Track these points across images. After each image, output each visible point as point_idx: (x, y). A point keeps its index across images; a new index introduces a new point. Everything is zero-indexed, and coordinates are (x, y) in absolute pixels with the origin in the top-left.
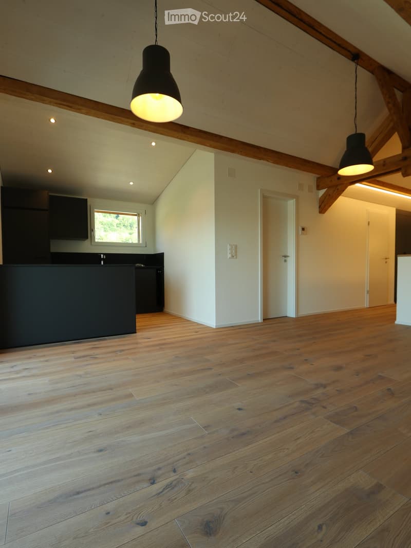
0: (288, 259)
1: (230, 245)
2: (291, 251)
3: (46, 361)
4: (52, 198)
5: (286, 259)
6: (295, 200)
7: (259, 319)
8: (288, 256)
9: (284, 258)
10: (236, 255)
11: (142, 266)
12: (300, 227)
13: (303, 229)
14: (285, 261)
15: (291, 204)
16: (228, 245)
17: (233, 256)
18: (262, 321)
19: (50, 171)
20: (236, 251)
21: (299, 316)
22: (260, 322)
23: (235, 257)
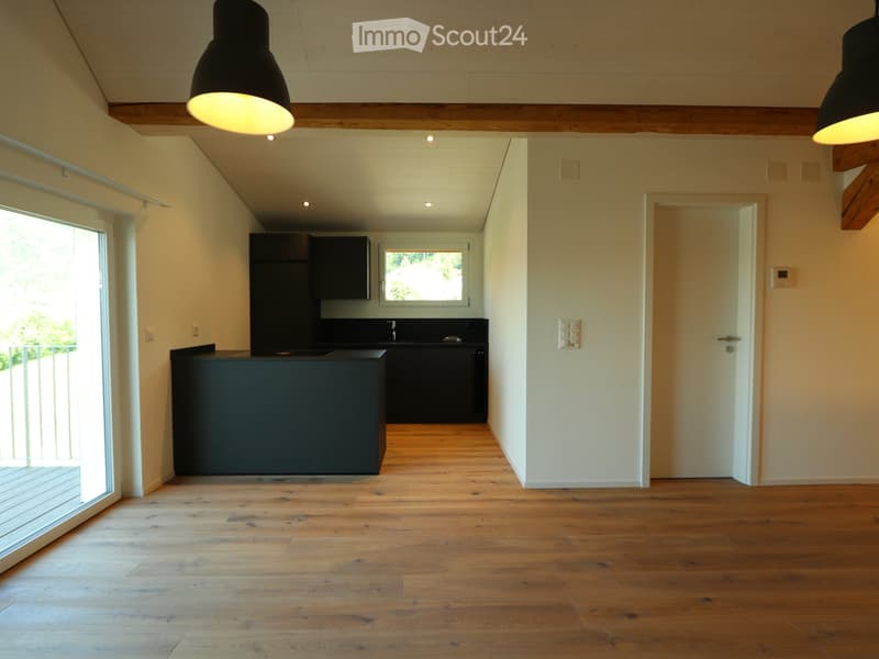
0: (738, 345)
1: (563, 321)
2: (745, 326)
3: (194, 516)
4: (315, 243)
5: (731, 344)
6: (755, 205)
7: (640, 479)
8: (739, 339)
9: (726, 344)
10: (579, 342)
11: (458, 340)
12: (772, 270)
13: (782, 274)
14: (730, 349)
15: (748, 215)
16: (560, 322)
17: (570, 344)
18: (648, 485)
19: (306, 204)
20: (579, 334)
21: (762, 484)
22: (641, 486)
23: (576, 345)
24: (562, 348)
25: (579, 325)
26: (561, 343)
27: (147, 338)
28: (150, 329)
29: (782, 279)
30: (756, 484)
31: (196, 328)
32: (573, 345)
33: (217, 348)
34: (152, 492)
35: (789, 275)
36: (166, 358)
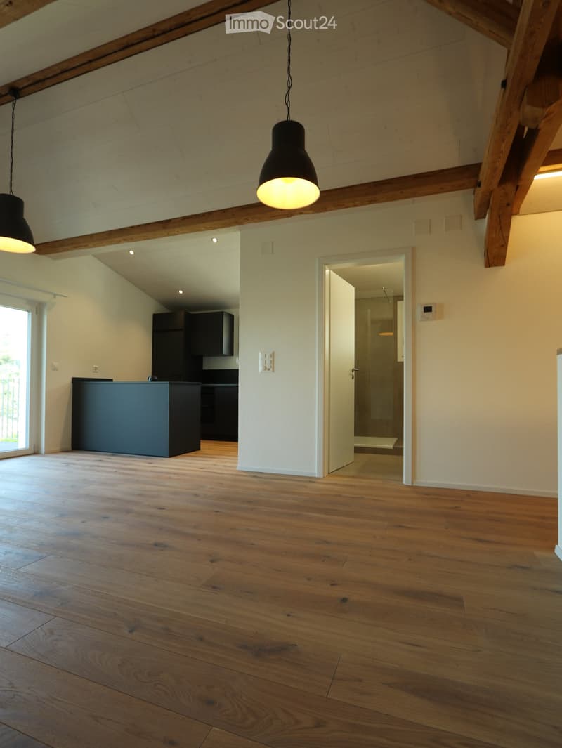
1: (262, 353)
7: (315, 471)
10: (273, 367)
12: (420, 307)
13: (428, 310)
16: (260, 354)
17: (267, 369)
18: (321, 475)
20: (273, 362)
21: (414, 485)
22: (316, 476)
23: (271, 369)
24: (261, 372)
25: (273, 355)
26: (261, 368)
27: (53, 368)
28: (55, 364)
29: (427, 314)
30: (410, 484)
31: (96, 368)
32: (269, 369)
33: (114, 381)
34: (48, 453)
35: (433, 309)
36: (69, 381)
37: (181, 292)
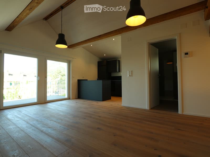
1: (129, 71)
7: (146, 107)
18: (149, 109)
20: (132, 74)
21: (183, 114)
22: (147, 109)
25: (132, 72)
26: (128, 76)
27: (73, 77)
29: (186, 55)
30: (181, 114)
31: (83, 77)
32: (131, 76)
33: (88, 80)
35: (188, 53)
36: (77, 80)
37: (105, 55)
